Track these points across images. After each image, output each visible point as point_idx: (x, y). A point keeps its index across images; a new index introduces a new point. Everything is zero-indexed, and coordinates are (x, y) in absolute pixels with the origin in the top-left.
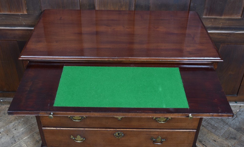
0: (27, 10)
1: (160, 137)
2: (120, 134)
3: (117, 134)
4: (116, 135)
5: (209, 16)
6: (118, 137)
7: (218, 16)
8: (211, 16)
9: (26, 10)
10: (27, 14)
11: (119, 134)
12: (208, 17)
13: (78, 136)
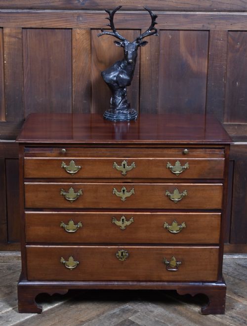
0: (6, 116)
1: (174, 258)
2: (124, 254)
3: (120, 253)
4: (118, 256)
5: (231, 122)
6: (122, 259)
7: (242, 122)
8: (234, 122)
9: (4, 116)
10: (5, 121)
11: (122, 253)
12: (229, 123)
13: (70, 258)
